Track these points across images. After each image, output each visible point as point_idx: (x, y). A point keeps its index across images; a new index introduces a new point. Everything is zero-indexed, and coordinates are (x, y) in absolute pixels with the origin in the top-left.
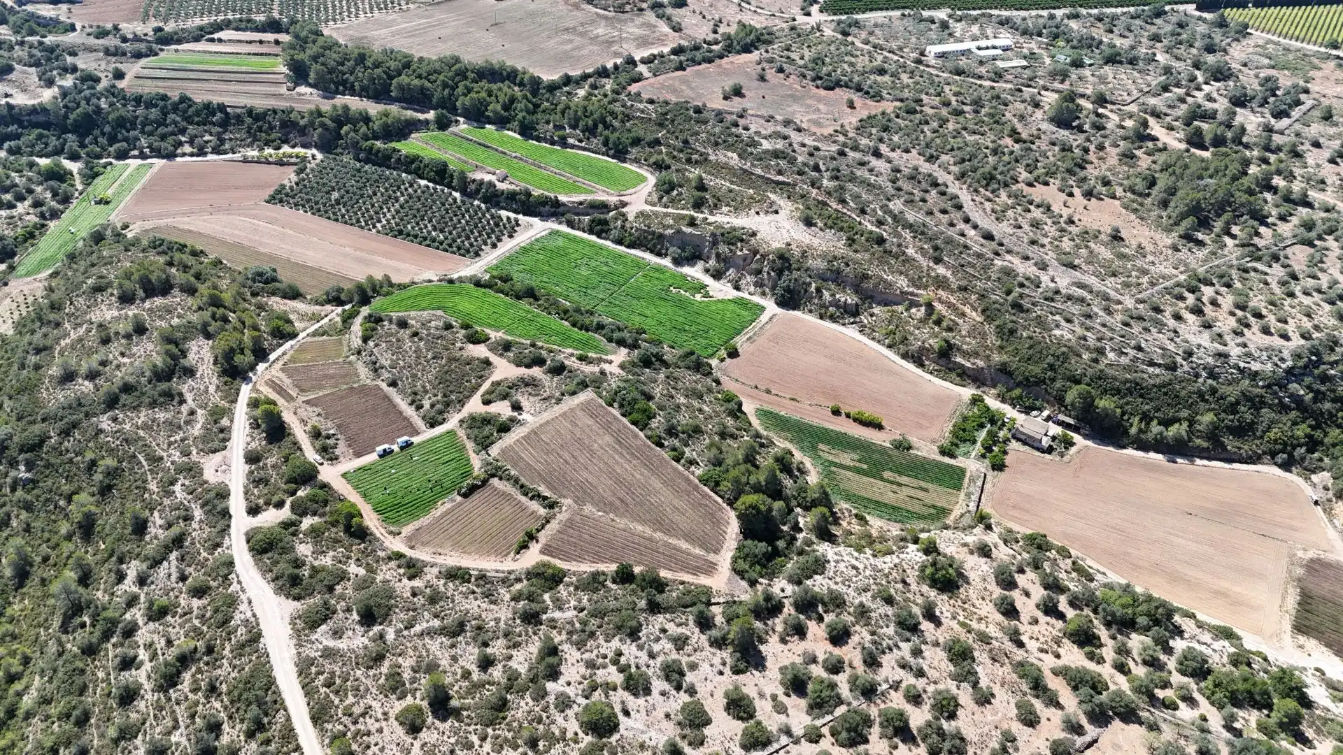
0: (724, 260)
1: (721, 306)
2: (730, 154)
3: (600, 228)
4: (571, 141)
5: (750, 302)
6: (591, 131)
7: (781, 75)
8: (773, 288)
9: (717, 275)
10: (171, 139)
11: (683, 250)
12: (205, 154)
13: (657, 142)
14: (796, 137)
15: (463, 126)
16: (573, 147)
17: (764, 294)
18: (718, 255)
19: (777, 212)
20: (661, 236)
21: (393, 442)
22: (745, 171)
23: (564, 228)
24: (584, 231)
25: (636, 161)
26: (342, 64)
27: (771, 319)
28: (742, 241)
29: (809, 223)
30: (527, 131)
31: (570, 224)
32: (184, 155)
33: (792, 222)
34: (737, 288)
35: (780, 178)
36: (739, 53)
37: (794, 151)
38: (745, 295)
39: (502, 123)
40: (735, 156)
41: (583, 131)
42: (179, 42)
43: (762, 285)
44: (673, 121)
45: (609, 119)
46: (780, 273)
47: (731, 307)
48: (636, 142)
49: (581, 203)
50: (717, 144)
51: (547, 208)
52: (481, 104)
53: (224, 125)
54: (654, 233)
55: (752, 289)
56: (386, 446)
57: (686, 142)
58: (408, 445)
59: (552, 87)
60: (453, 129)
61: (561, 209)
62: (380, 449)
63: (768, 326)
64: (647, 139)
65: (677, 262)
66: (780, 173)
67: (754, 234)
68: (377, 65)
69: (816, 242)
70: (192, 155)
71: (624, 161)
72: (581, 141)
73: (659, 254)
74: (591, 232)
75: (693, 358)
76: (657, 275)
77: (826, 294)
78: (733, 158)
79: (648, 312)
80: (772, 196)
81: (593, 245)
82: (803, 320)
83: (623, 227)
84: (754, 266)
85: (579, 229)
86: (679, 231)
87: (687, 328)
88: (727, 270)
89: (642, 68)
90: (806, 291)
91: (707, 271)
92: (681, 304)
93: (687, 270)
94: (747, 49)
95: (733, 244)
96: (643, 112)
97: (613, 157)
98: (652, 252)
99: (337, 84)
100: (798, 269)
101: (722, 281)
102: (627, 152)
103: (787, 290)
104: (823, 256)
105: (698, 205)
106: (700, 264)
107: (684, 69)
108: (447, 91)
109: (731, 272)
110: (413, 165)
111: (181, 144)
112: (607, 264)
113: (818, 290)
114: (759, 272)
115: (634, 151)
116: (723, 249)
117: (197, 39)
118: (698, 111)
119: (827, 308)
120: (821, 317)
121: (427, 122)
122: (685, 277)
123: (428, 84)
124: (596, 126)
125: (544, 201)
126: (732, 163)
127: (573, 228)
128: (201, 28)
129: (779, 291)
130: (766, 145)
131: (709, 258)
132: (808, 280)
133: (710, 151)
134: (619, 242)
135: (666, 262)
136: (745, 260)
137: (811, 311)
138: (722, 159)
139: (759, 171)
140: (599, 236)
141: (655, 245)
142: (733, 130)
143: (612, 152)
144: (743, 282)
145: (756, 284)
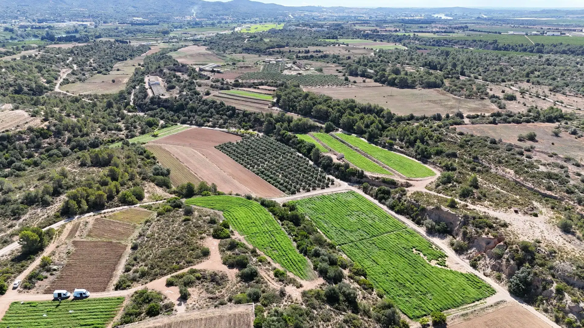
0: (469, 239)
1: (451, 276)
2: (508, 170)
3: (382, 196)
4: (396, 147)
5: (481, 281)
6: (411, 144)
7: (574, 136)
8: (510, 276)
9: (460, 250)
10: (204, 119)
11: (438, 223)
12: (215, 127)
13: (454, 155)
14: (572, 169)
15: (339, 133)
16: (395, 150)
17: (499, 279)
18: (465, 234)
19: (536, 215)
20: (424, 210)
21: (72, 291)
22: (517, 183)
23: (360, 192)
24: (372, 196)
25: (434, 163)
26: (296, 98)
27: (498, 303)
28: (491, 227)
29: (566, 229)
30: (372, 139)
31: (365, 190)
32: (207, 126)
33: (549, 226)
34: (474, 266)
35: (549, 193)
36: (543, 121)
37: (568, 176)
38: (480, 275)
39: (360, 133)
40: (512, 172)
41: (406, 143)
42: (242, 86)
43: (499, 270)
44: (472, 146)
45: (427, 138)
46: (520, 263)
47: (462, 280)
48: (439, 153)
49: (378, 178)
50: (500, 162)
51: (355, 178)
52: (353, 122)
53: (230, 117)
54: (419, 206)
55: (489, 271)
56: (63, 292)
57: (476, 158)
58: (82, 297)
59: (400, 120)
60: (333, 133)
61: (364, 179)
62: (57, 292)
63: (491, 310)
64: (447, 152)
65: (431, 232)
66: (549, 188)
67: (505, 225)
68: (312, 99)
69: (569, 247)
70: (209, 126)
71: (425, 163)
72: (402, 148)
73: (419, 223)
74: (376, 198)
75: (388, 311)
76: (407, 236)
77: (568, 299)
78: (510, 173)
79: (381, 261)
80: (536, 204)
81: (370, 205)
82: (533, 317)
83: (399, 199)
84: (495, 250)
85: (369, 194)
86: (438, 208)
87: (408, 284)
88: (470, 248)
89: (466, 121)
90: (545, 288)
91: (452, 245)
92: (414, 264)
93: (436, 241)
94: (550, 120)
95: (481, 228)
96: (452, 138)
97: (419, 160)
98: (413, 220)
99: (289, 106)
100: (542, 265)
101: (462, 257)
102: (430, 157)
103: (524, 281)
104: (573, 261)
105: (465, 195)
106: (449, 238)
107: (496, 124)
108: (338, 114)
109: (473, 252)
110: (299, 146)
111: (209, 121)
112: (373, 219)
113: (559, 291)
114: (499, 257)
115: (434, 158)
116: (471, 229)
117: (249, 87)
118: (494, 142)
119: (566, 313)
120: (557, 321)
121: (321, 128)
122: (430, 245)
123: (330, 110)
124: (415, 141)
125: (355, 173)
126: (508, 176)
127: (366, 193)
128: (254, 83)
129: (514, 279)
130: (542, 169)
131: (457, 235)
132: (550, 278)
133: (493, 166)
134: (392, 208)
135: (422, 230)
136: (488, 243)
137: (546, 311)
138: (500, 172)
139: (530, 185)
140: (380, 202)
141: (417, 215)
142: (518, 156)
143: (418, 157)
144: (482, 262)
145: (494, 268)
